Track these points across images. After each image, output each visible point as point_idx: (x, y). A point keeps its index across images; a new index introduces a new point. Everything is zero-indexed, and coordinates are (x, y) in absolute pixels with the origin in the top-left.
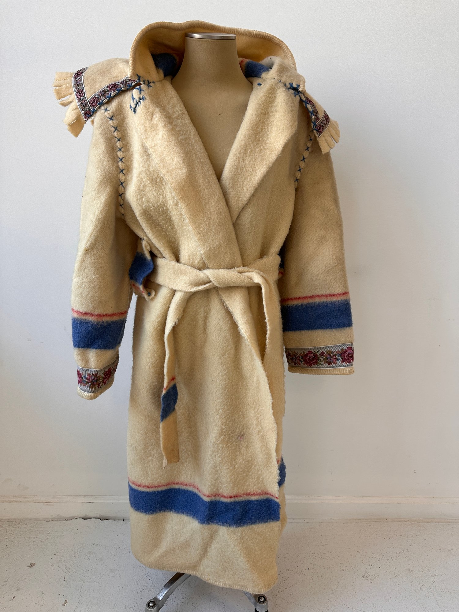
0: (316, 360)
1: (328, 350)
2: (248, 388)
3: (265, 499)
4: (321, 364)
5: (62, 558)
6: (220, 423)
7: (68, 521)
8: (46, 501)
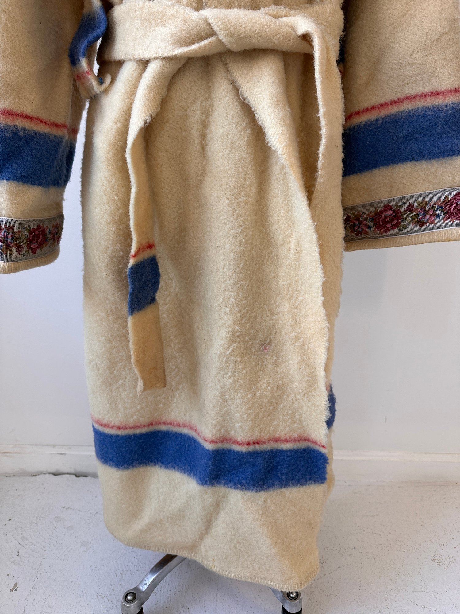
0: (398, 220)
1: (421, 199)
2: (279, 263)
3: (303, 448)
4: (405, 227)
6: (230, 322)
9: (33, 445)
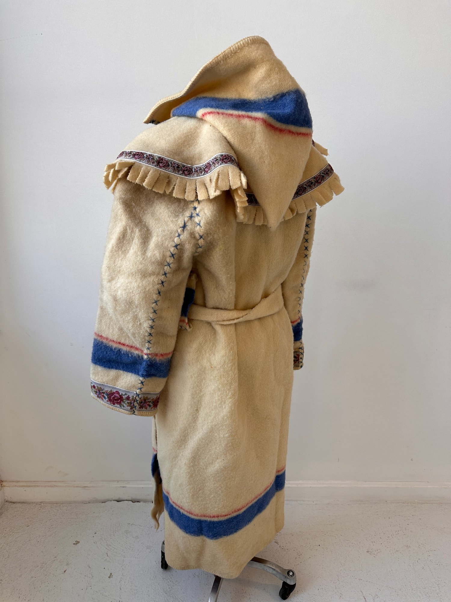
5: (102, 536)
7: (104, 503)
8: (84, 486)
9: (103, 481)
